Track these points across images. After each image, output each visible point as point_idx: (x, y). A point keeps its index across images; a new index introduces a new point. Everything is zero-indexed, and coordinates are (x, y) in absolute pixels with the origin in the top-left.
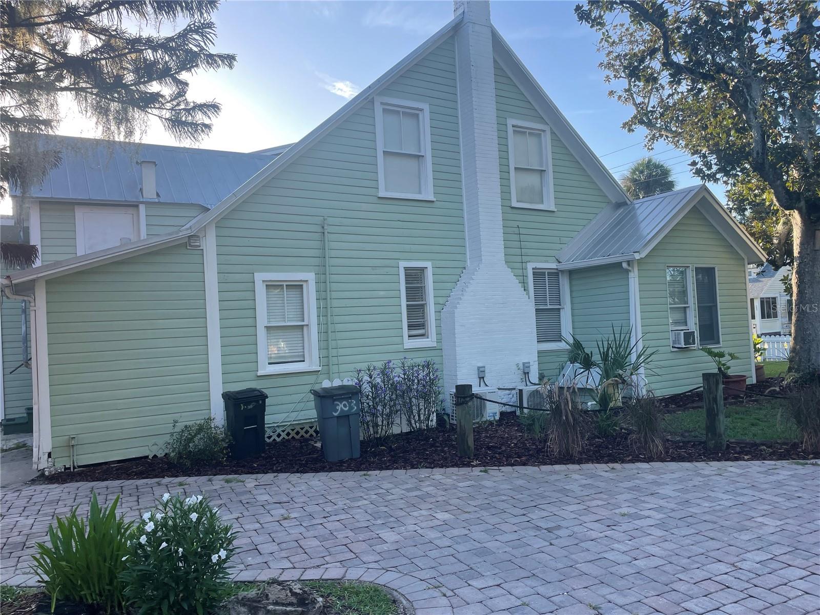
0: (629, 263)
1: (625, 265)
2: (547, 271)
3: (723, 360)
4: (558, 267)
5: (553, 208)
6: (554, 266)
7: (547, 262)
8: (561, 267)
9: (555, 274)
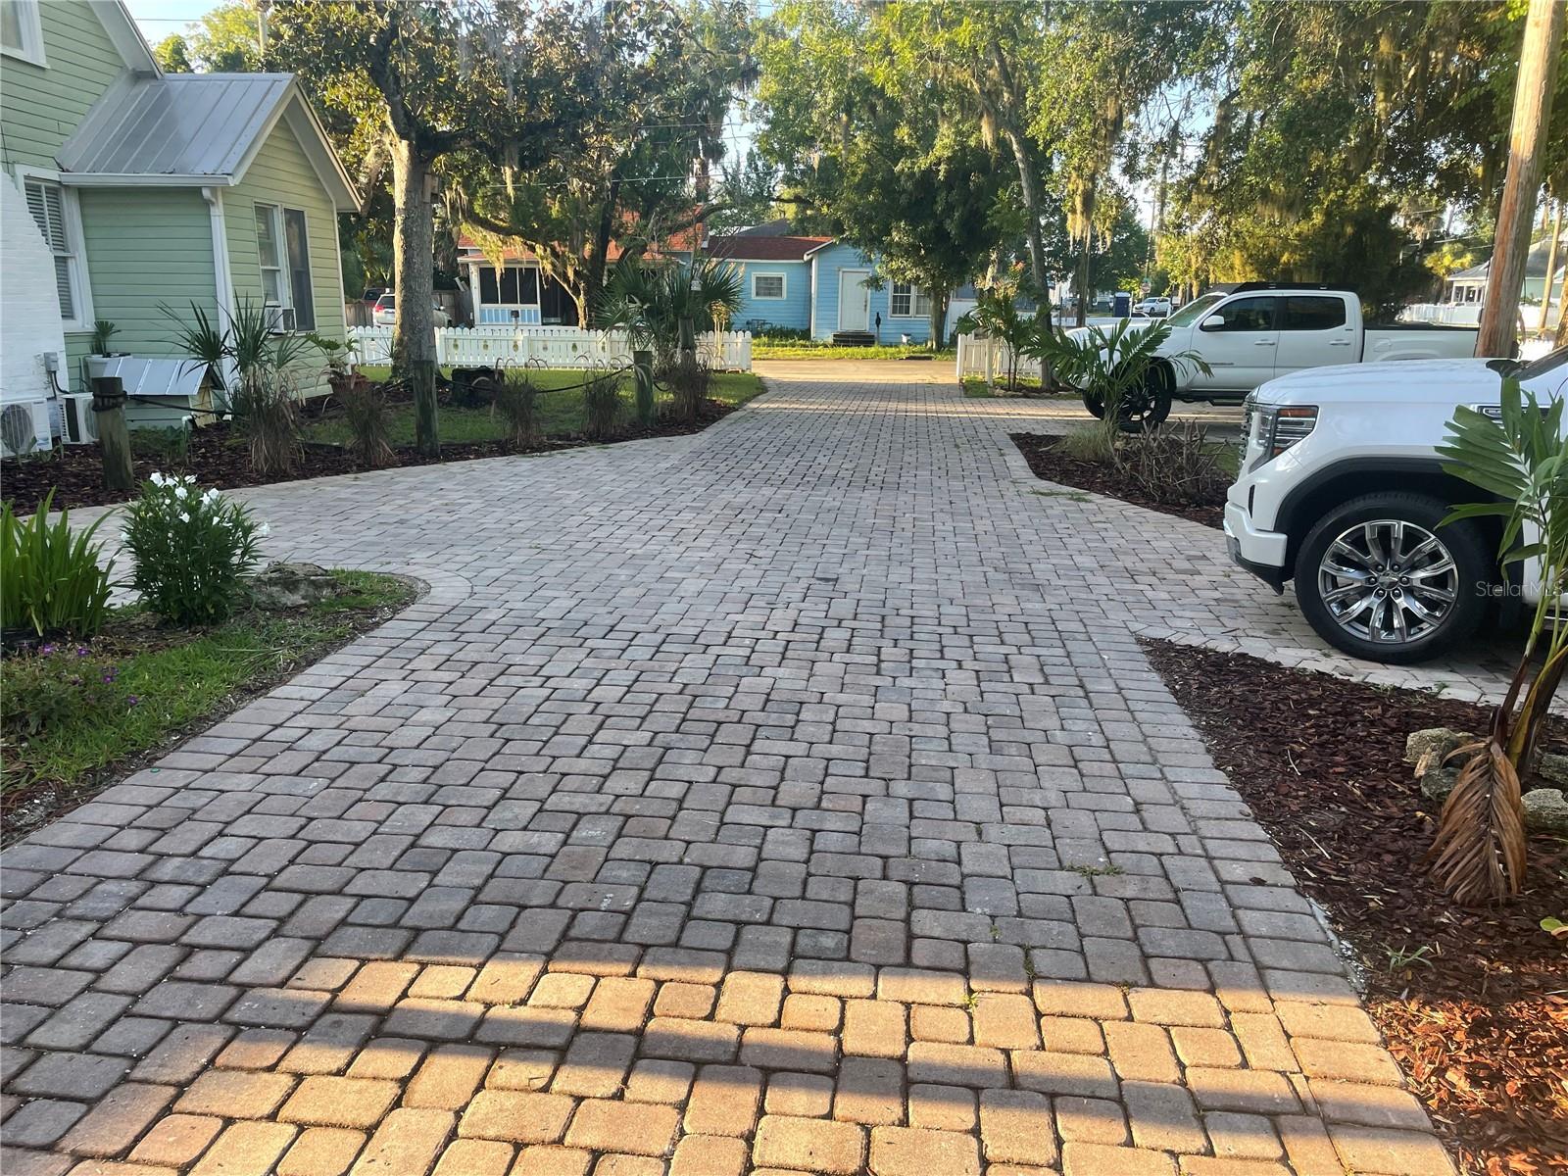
0: (213, 190)
1: (206, 193)
2: (43, 184)
3: (337, 353)
4: (63, 180)
5: (42, 62)
6: (54, 175)
7: (42, 166)
8: (68, 179)
9: (56, 191)
